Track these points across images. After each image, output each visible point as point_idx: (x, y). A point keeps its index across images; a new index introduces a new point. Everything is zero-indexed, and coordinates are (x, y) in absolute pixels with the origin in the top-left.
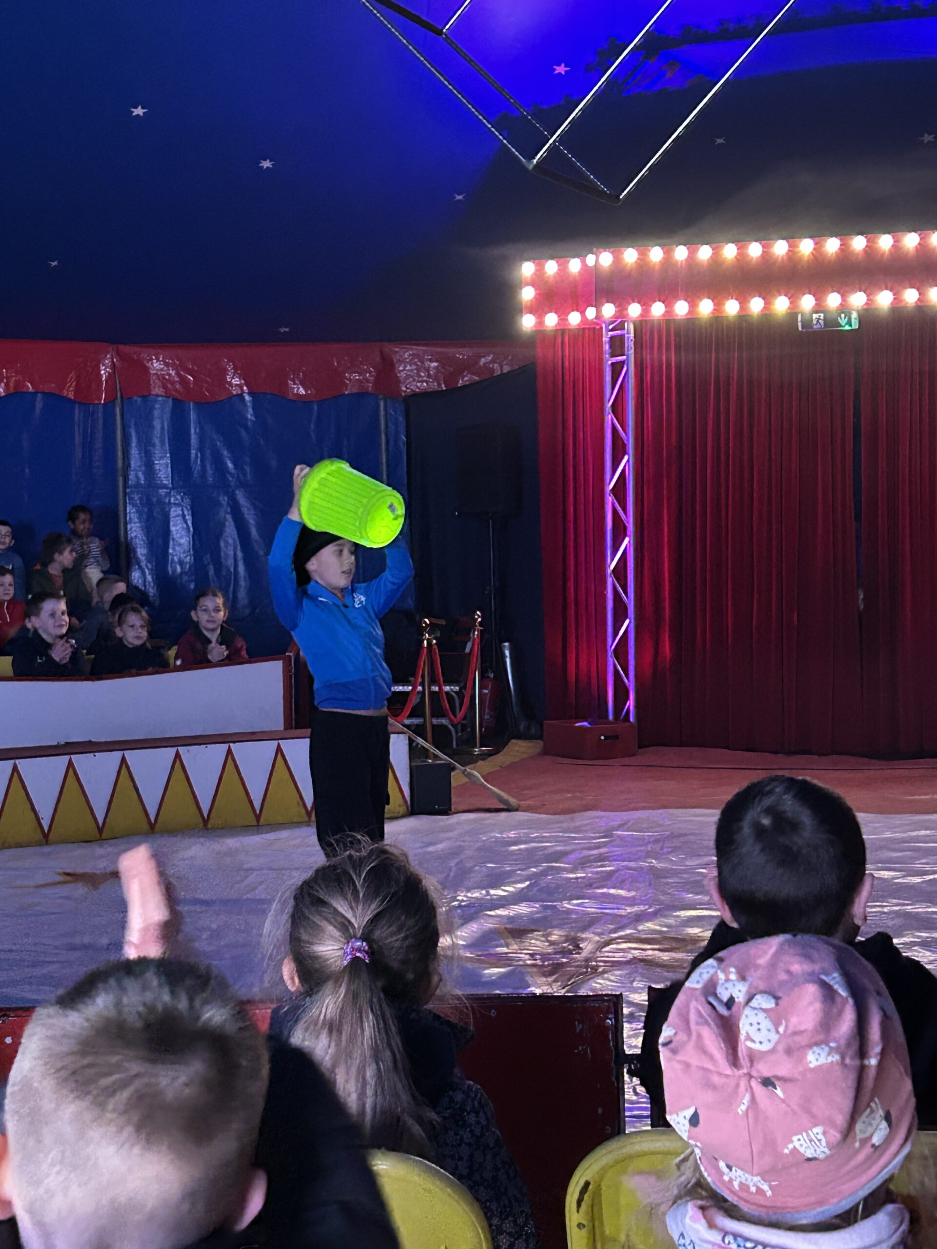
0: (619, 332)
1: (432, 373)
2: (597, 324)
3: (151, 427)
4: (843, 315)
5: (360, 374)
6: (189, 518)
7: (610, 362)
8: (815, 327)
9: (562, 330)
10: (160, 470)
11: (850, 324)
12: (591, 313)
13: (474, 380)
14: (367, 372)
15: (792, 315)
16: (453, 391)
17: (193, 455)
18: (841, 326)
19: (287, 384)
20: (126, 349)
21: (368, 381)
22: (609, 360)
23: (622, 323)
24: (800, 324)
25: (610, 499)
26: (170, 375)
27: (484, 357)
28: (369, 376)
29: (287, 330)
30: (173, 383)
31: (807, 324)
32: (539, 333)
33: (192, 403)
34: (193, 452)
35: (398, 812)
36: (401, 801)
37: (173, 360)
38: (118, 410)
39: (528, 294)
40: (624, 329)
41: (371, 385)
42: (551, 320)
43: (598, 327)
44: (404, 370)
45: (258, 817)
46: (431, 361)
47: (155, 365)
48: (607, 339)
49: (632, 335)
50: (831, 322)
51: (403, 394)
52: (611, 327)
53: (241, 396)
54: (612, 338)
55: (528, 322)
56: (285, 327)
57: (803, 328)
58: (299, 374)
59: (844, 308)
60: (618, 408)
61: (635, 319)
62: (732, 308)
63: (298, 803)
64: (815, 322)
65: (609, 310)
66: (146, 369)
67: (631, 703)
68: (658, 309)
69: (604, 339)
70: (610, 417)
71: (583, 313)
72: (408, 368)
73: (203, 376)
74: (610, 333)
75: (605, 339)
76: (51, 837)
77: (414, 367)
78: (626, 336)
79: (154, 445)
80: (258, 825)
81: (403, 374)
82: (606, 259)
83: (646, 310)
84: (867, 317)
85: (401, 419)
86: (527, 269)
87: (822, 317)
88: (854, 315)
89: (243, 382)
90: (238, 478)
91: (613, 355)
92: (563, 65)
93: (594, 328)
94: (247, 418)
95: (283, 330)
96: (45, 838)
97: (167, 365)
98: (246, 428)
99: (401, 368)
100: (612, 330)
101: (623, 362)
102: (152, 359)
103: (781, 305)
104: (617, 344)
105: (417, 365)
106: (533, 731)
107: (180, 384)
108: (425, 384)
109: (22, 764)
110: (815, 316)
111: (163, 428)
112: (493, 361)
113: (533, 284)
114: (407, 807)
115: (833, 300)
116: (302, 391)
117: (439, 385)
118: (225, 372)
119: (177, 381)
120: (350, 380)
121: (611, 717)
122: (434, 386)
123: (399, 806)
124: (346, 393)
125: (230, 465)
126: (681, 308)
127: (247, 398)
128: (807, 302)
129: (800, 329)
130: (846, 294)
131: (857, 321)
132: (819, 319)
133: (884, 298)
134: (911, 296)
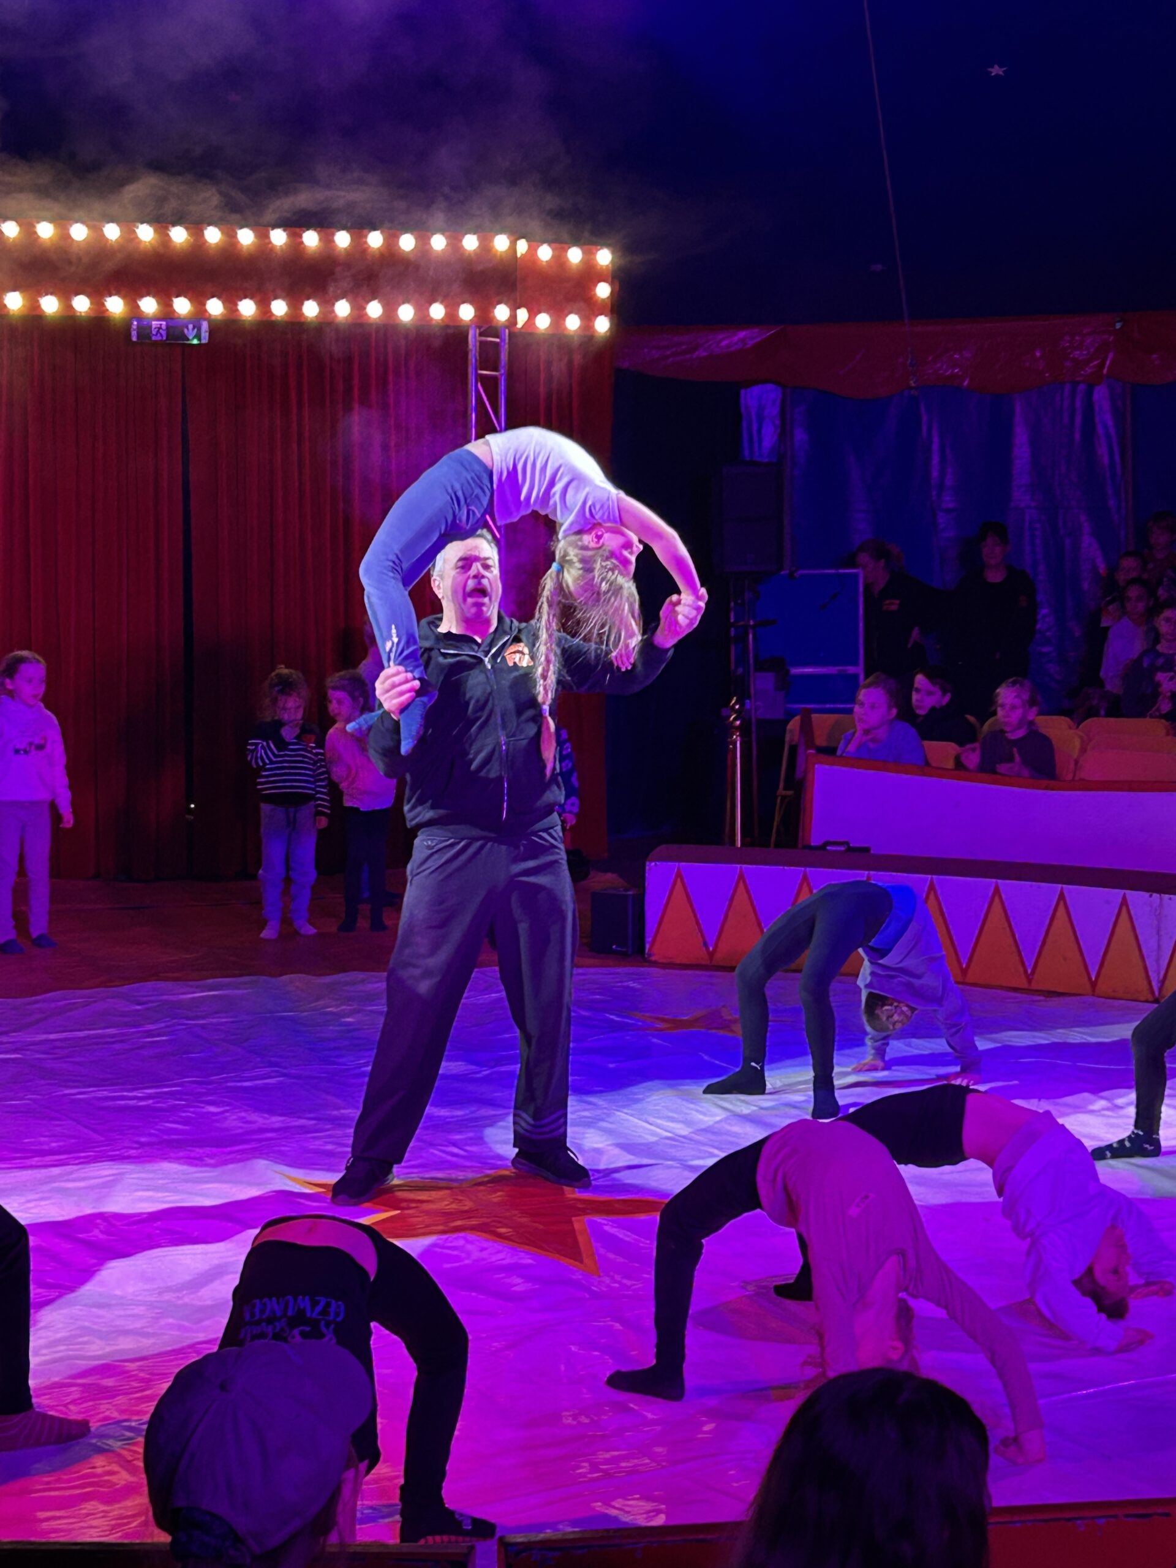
4: (191, 326)
8: (154, 338)
11: (200, 334)
15: (127, 319)
18: (188, 340)
24: (134, 334)
31: (144, 333)
50: (175, 334)
57: (138, 337)
59: (195, 316)
62: (50, 305)
64: (154, 332)
84: (222, 328)
87: (164, 327)
88: (205, 325)
103: (115, 306)
110: (153, 323)
115: (182, 306)
128: (149, 305)
129: (134, 339)
130: (199, 301)
131: (207, 334)
132: (160, 328)
133: (247, 308)
134: (279, 308)
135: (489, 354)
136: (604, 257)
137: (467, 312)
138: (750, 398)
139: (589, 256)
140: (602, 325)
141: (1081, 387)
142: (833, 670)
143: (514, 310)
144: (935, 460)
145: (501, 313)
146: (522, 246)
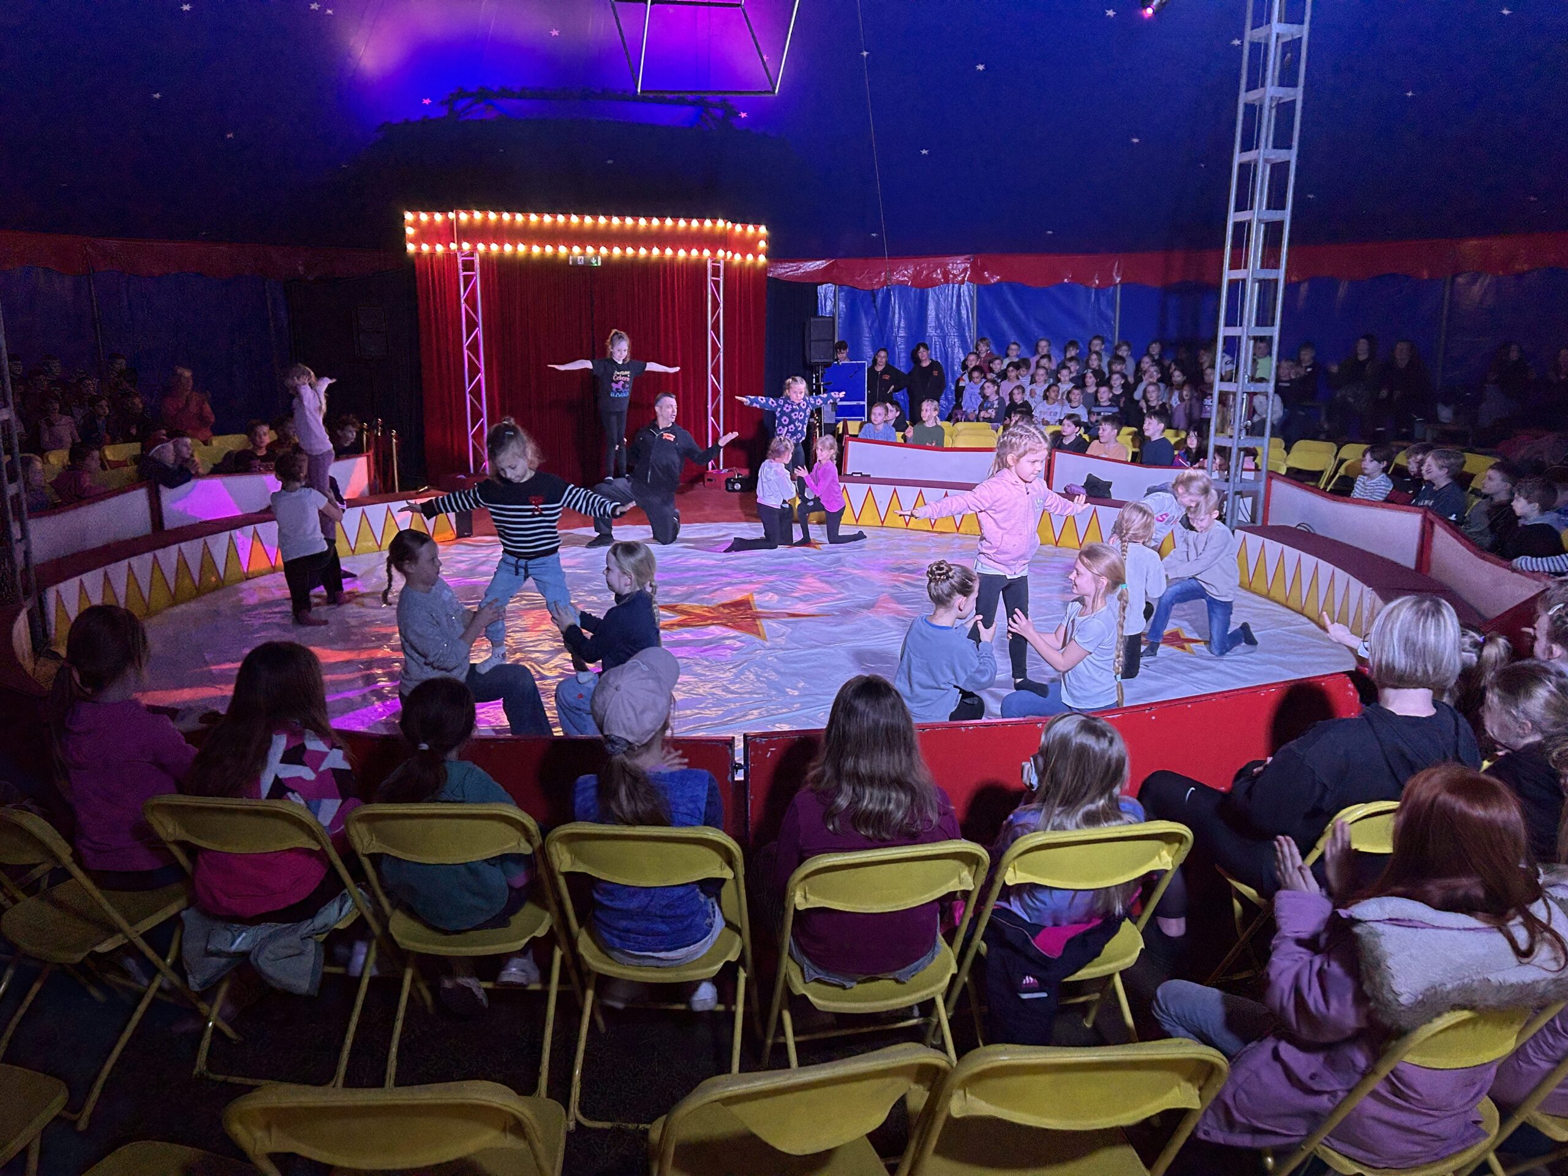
0: (471, 258)
2: (455, 253)
4: (594, 259)
8: (580, 264)
9: (432, 254)
11: (597, 263)
12: (453, 246)
15: (568, 256)
18: (591, 264)
22: (461, 274)
23: (473, 253)
24: (572, 262)
25: (467, 351)
31: (575, 261)
32: (417, 254)
39: (410, 231)
40: (473, 257)
49: (480, 261)
50: (588, 262)
52: (463, 255)
54: (466, 261)
55: (411, 248)
57: (573, 264)
59: (595, 255)
60: (471, 300)
61: (481, 252)
62: (536, 250)
64: (579, 261)
65: (466, 246)
69: (458, 261)
70: (464, 306)
71: (448, 246)
74: (464, 259)
75: (460, 261)
78: (476, 261)
82: (464, 217)
83: (488, 248)
86: (409, 216)
88: (600, 259)
91: (464, 270)
93: (451, 254)
100: (466, 257)
101: (473, 276)
103: (562, 251)
104: (468, 265)
110: (580, 258)
113: (413, 226)
115: (590, 250)
121: (472, 472)
128: (576, 250)
129: (570, 264)
130: (597, 248)
131: (601, 262)
133: (617, 251)
134: (630, 251)
135: (716, 271)
136: (763, 230)
137: (707, 253)
138: (821, 289)
139: (757, 229)
140: (762, 259)
141: (956, 286)
142: (854, 403)
143: (726, 252)
144: (897, 316)
145: (721, 253)
146: (729, 225)
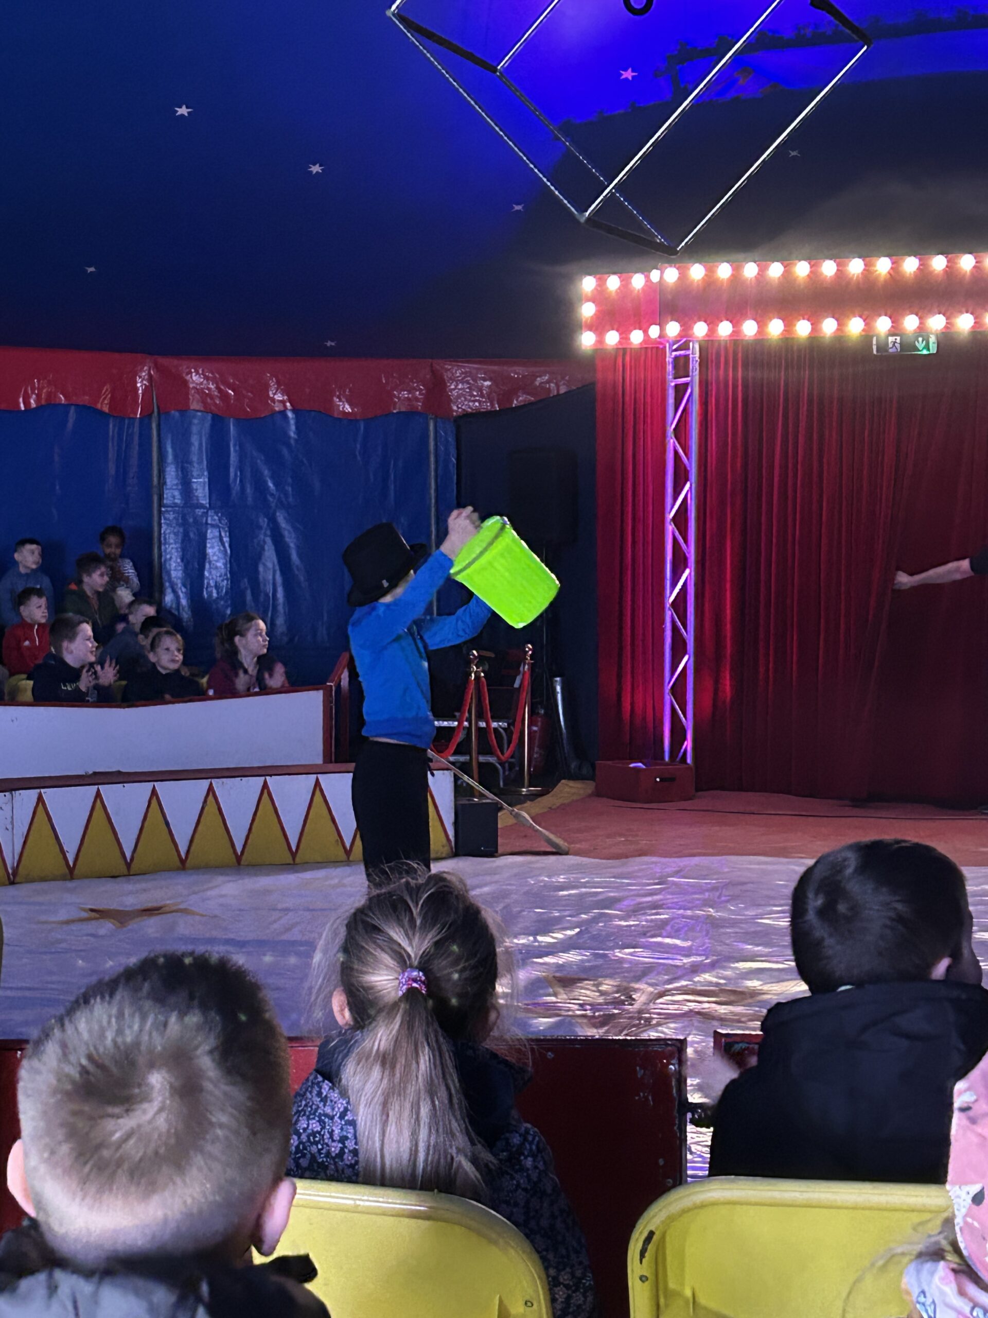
0: (682, 352)
1: (485, 392)
2: (661, 343)
3: (189, 444)
4: (920, 339)
5: (409, 392)
6: (226, 540)
7: (673, 384)
8: (891, 350)
9: (623, 349)
10: (197, 490)
11: (927, 348)
12: (654, 332)
13: (530, 400)
14: (417, 391)
15: (867, 337)
16: (506, 411)
17: (232, 474)
18: (919, 350)
19: (331, 401)
20: (164, 361)
21: (417, 399)
22: (672, 382)
23: (687, 343)
24: (875, 348)
25: (670, 528)
26: (209, 389)
27: (540, 376)
28: (420, 394)
29: (333, 344)
30: (212, 397)
31: (882, 347)
32: (599, 351)
33: (232, 419)
34: (232, 470)
35: (442, 853)
36: (444, 840)
37: (213, 373)
38: (154, 426)
39: (588, 310)
40: (688, 349)
41: (420, 404)
42: (612, 338)
43: (661, 346)
44: (455, 389)
45: (294, 855)
46: (485, 380)
47: (194, 378)
48: (671, 360)
49: (697, 355)
50: (908, 347)
51: (455, 414)
52: (675, 347)
53: (283, 413)
54: (676, 358)
55: (587, 340)
56: (332, 341)
57: (877, 351)
58: (344, 392)
59: (922, 330)
60: (681, 432)
61: (700, 339)
62: (803, 329)
63: (337, 840)
64: (890, 345)
65: (673, 329)
66: (185, 383)
67: (688, 744)
68: (725, 329)
69: (667, 359)
70: (672, 441)
71: (646, 332)
72: (460, 386)
73: (244, 392)
74: (674, 353)
75: (669, 359)
76: (76, 872)
77: (466, 386)
78: (691, 356)
79: (191, 463)
80: (294, 864)
81: (455, 393)
82: (671, 275)
83: (712, 330)
84: (946, 340)
85: (451, 439)
86: (588, 284)
87: (898, 341)
88: (932, 339)
89: (286, 397)
90: (279, 499)
91: (676, 377)
92: (630, 70)
93: (657, 348)
94: (289, 437)
95: (329, 344)
96: (70, 873)
97: (206, 378)
98: (288, 445)
99: (453, 387)
100: (676, 350)
101: (686, 384)
102: (191, 373)
103: (855, 326)
104: (681, 366)
105: (468, 382)
106: (584, 771)
107: (221, 398)
108: (477, 404)
109: (47, 794)
110: (891, 339)
111: (201, 444)
112: (548, 382)
113: (593, 300)
114: (451, 848)
115: (910, 323)
116: (348, 409)
117: (492, 405)
118: (267, 388)
119: (217, 396)
120: (399, 398)
121: (667, 759)
122: (487, 406)
123: (443, 846)
124: (395, 411)
125: (271, 484)
126: (750, 328)
127: (290, 414)
128: (883, 324)
129: (875, 352)
130: (924, 316)
131: (936, 345)
132: (895, 343)
133: (965, 322)
